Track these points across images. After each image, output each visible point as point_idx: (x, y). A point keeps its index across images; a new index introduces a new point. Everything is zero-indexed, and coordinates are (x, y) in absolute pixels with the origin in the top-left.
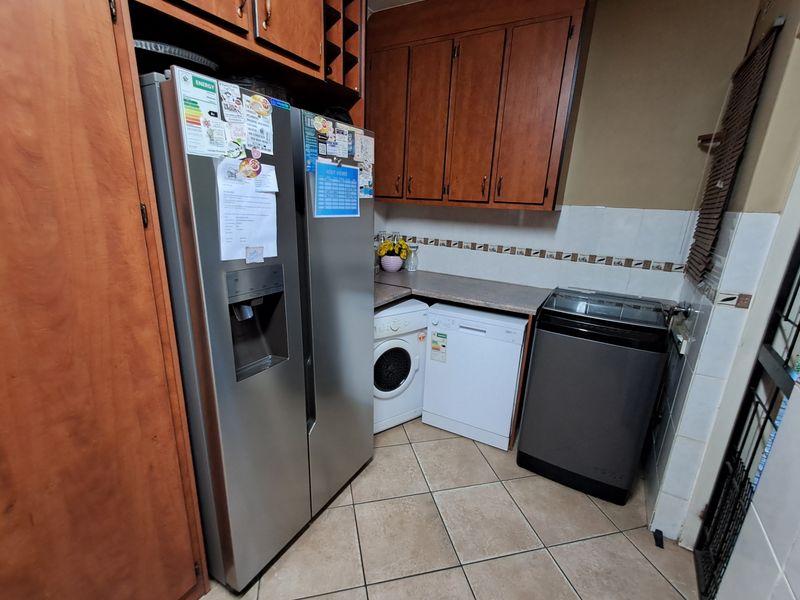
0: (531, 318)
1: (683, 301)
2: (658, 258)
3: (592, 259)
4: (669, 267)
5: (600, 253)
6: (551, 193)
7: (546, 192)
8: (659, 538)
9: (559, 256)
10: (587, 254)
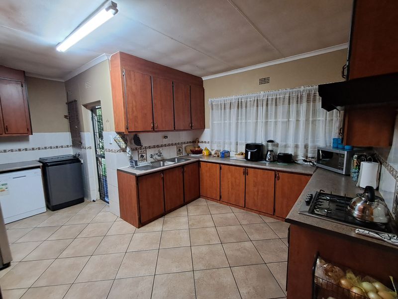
0: (41, 167)
1: (75, 154)
2: (65, 144)
3: (46, 148)
4: (68, 146)
5: (48, 146)
6: (30, 129)
7: (28, 130)
8: (94, 201)
9: (33, 149)
10: (43, 147)
